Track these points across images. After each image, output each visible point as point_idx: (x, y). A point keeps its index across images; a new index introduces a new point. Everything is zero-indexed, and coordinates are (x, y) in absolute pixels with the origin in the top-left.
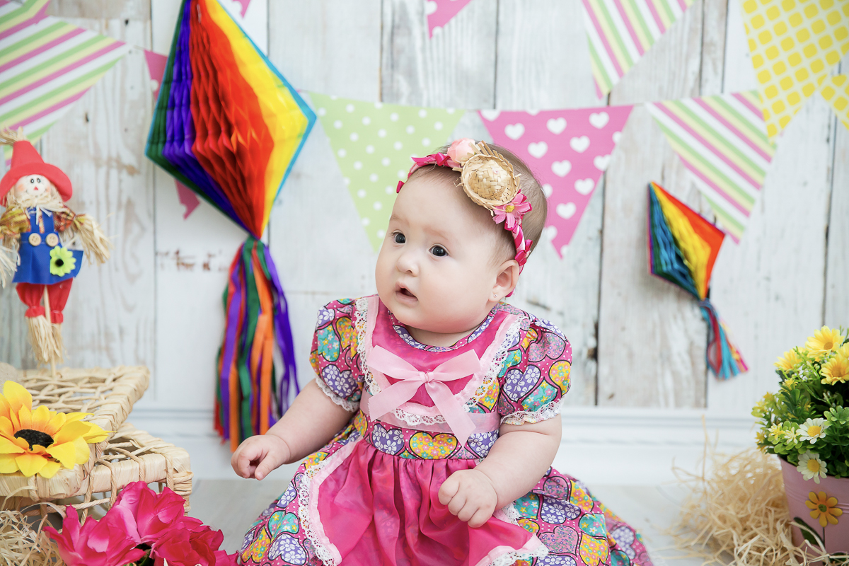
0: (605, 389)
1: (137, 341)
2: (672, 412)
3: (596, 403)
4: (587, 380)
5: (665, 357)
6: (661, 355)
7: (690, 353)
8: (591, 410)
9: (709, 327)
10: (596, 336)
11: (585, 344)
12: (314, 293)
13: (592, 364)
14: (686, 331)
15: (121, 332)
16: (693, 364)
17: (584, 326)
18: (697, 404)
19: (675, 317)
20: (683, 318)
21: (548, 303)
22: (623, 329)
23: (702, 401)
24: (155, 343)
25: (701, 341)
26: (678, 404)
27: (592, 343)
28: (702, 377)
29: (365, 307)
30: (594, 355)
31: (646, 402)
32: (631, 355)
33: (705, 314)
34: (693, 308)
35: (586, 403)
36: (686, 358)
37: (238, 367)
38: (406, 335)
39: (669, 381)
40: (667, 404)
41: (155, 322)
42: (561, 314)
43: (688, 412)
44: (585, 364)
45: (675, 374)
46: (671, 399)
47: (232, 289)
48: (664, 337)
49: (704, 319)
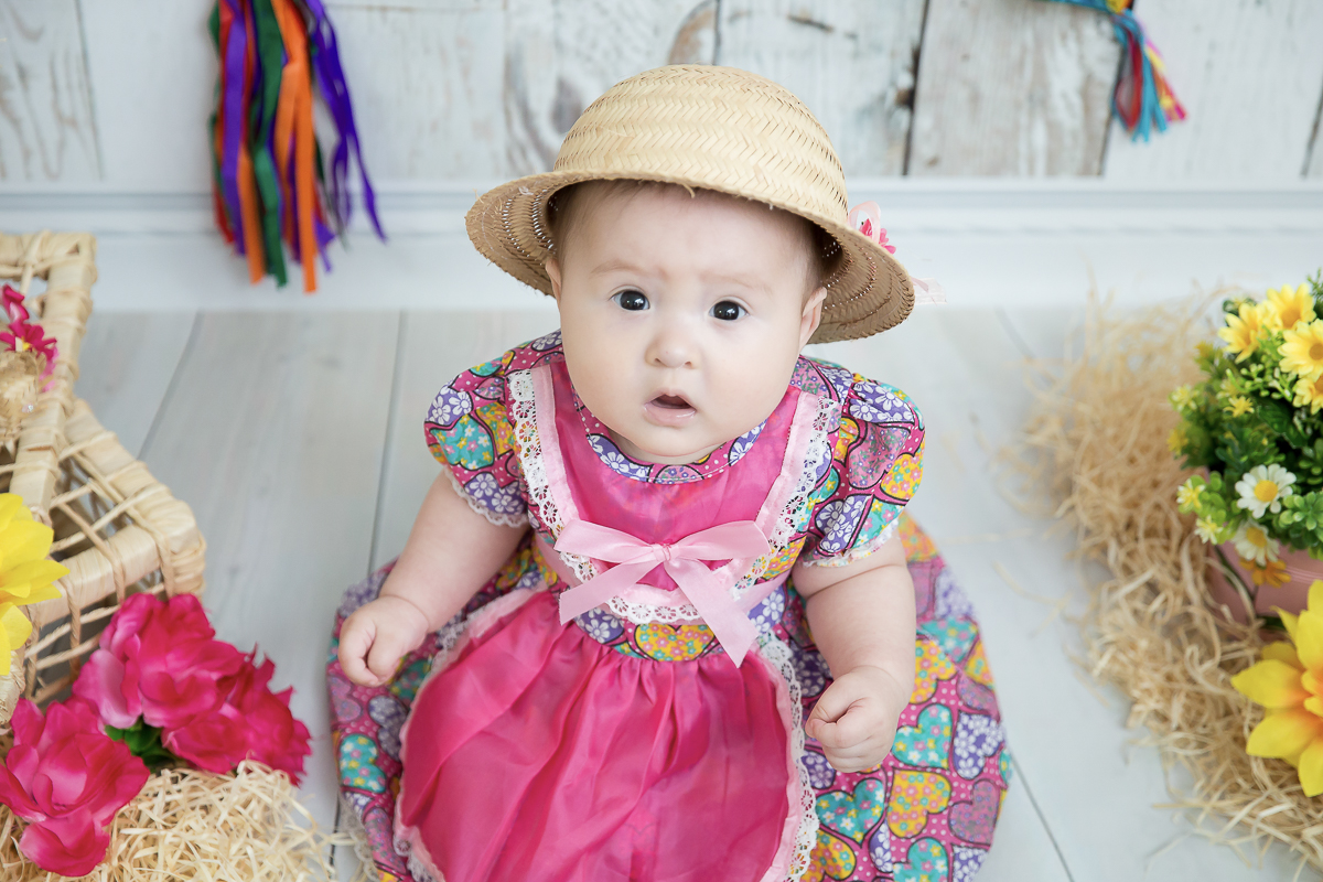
0: (923, 149)
1: (55, 87)
2: (1040, 183)
3: (905, 171)
4: (890, 139)
5: (1038, 99)
6: (1031, 98)
7: (1085, 94)
8: (896, 183)
9: (1123, 53)
10: (915, 70)
11: (893, 83)
12: (384, 9)
13: (903, 116)
14: (1081, 58)
15: (23, 74)
16: (1088, 109)
17: (893, 54)
18: (1085, 171)
19: (1064, 37)
20: (1079, 39)
21: (829, 20)
22: (966, 57)
23: (1095, 165)
24: (90, 91)
25: (1107, 74)
26: (1052, 170)
27: (905, 81)
28: (1100, 129)
29: (528, 397)
30: (909, 100)
31: (996, 169)
32: (975, 99)
33: (1121, 35)
34: (1098, 23)
35: (887, 173)
36: (1076, 101)
37: (252, 154)
38: (612, 455)
39: (1040, 136)
40: (1031, 171)
41: (85, 56)
42: (852, 36)
43: (1067, 182)
44: (889, 115)
45: (1053, 129)
46: (1041, 165)
47: (227, 16)
48: (1040, 70)
49: (1115, 40)
